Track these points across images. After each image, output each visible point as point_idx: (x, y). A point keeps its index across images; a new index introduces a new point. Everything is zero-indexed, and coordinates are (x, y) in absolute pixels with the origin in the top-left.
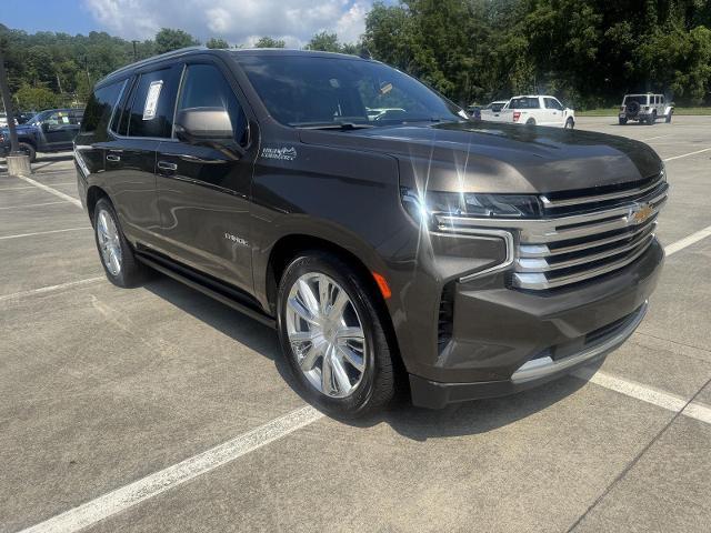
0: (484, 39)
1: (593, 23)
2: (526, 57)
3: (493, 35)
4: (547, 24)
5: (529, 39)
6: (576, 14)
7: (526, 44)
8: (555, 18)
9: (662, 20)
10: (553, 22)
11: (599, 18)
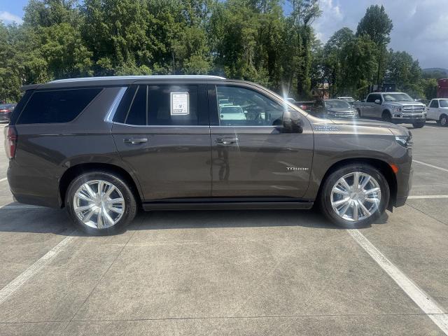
0: (11, 57)
1: (88, 56)
2: (47, 71)
3: (19, 55)
4: (58, 53)
5: (47, 61)
6: (77, 50)
7: (46, 63)
8: (63, 50)
9: (125, 60)
10: (62, 52)
11: (91, 53)
